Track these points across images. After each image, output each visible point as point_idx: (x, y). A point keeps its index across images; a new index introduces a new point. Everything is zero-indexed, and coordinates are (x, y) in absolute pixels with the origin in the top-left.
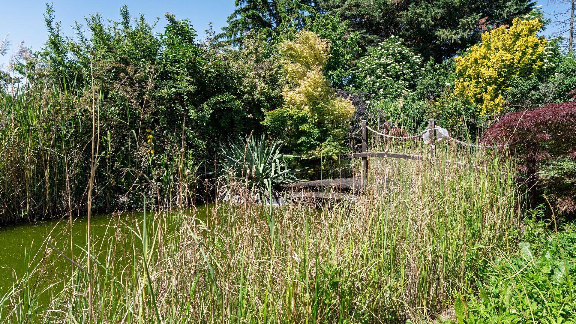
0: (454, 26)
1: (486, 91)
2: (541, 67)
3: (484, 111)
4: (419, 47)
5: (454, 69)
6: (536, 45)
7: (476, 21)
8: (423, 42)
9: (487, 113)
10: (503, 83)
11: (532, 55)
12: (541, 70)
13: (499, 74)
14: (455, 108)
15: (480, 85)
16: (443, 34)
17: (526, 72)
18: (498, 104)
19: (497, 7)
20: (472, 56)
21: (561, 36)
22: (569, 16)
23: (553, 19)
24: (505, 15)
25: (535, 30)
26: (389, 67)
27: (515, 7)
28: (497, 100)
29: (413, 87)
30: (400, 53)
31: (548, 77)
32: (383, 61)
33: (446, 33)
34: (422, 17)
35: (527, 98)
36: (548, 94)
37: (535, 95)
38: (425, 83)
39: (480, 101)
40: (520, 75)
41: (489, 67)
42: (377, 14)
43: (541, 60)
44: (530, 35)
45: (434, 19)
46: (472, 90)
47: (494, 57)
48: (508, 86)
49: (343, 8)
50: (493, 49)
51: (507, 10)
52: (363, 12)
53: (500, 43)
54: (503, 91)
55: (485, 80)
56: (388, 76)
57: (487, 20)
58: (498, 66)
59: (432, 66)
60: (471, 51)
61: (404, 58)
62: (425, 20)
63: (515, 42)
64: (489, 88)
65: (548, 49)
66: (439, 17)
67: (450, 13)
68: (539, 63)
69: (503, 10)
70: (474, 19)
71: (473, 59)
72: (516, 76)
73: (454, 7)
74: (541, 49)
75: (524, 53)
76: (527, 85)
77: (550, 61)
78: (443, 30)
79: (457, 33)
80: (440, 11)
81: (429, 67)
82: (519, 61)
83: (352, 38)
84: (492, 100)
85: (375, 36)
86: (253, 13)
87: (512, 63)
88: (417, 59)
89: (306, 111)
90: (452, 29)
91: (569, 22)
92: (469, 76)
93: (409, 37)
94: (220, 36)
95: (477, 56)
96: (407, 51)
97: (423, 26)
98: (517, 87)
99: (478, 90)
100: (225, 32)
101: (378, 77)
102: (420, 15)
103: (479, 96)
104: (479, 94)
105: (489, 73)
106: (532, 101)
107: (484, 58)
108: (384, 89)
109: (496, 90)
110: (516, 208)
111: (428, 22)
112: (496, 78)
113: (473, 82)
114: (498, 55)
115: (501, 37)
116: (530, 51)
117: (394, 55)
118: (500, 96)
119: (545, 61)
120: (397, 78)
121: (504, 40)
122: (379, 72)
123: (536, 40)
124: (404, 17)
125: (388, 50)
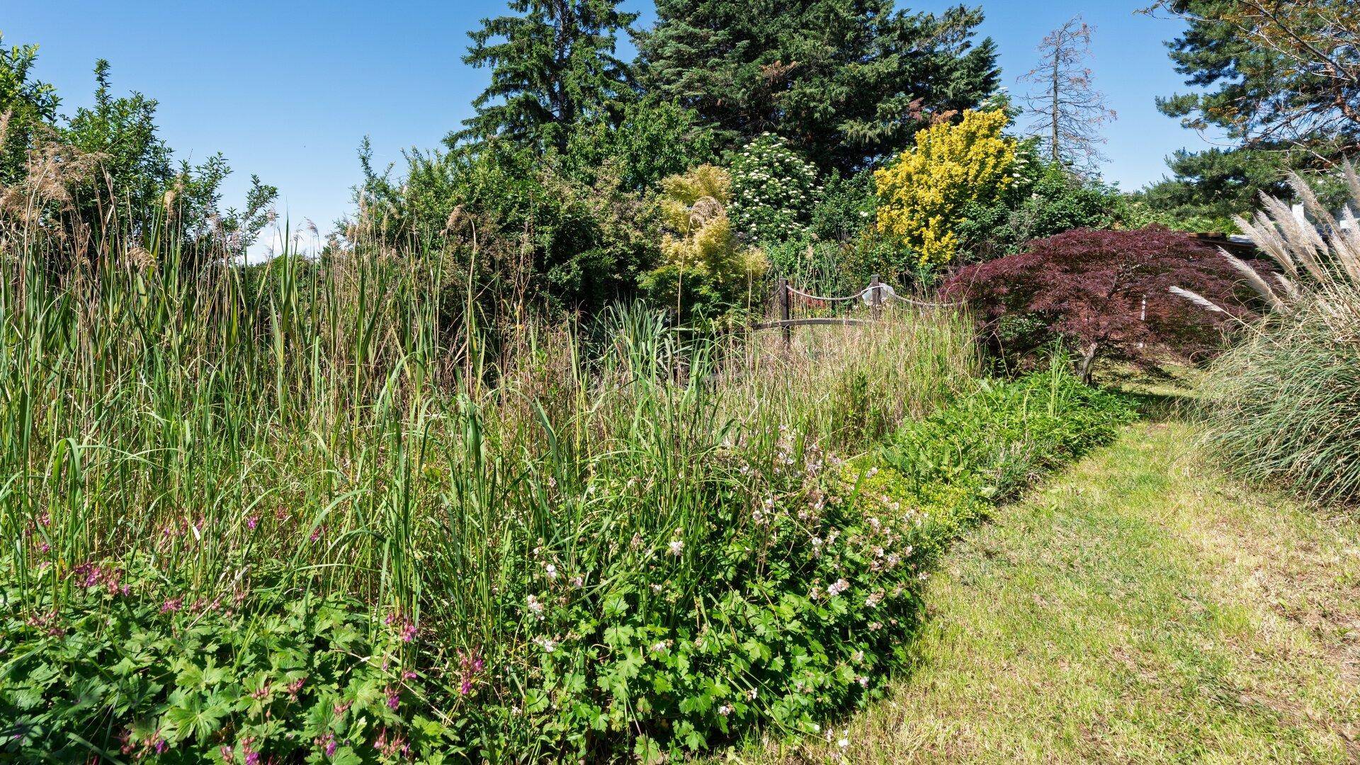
0: (868, 115)
1: (927, 225)
2: (1009, 185)
3: (926, 257)
4: (810, 149)
5: (874, 190)
6: (1001, 152)
7: (904, 108)
8: (817, 141)
9: (930, 261)
10: (953, 212)
11: (995, 167)
12: (1010, 190)
13: (946, 198)
14: (884, 255)
15: (917, 216)
16: (851, 128)
17: (987, 195)
18: (947, 246)
19: (937, 81)
20: (903, 169)
21: (1039, 133)
22: (1050, 101)
23: (1025, 107)
24: (950, 94)
25: (997, 128)
26: (764, 186)
27: (966, 80)
28: (945, 240)
29: (805, 219)
30: (781, 161)
31: (1021, 200)
32: (753, 175)
33: (856, 128)
34: (814, 100)
35: (991, 236)
36: (1022, 228)
37: (1002, 230)
38: (827, 212)
39: (918, 241)
40: (978, 200)
41: (929, 188)
42: (739, 96)
43: (1010, 175)
44: (992, 135)
45: (835, 103)
46: (904, 223)
47: (937, 172)
48: (960, 217)
49: (678, 84)
50: (935, 157)
51: (953, 85)
52: (716, 93)
53: (945, 149)
54: (954, 224)
55: (924, 208)
56: (763, 201)
57: (922, 104)
58: (944, 185)
59: (837, 183)
60: (899, 161)
61: (788, 169)
62: (821, 107)
63: (968, 146)
64: (932, 221)
65: (1020, 156)
66: (842, 98)
67: (861, 94)
68: (1006, 180)
69: (947, 86)
70: (901, 102)
71: (904, 174)
72: (972, 201)
73: (868, 84)
74: (1009, 157)
75: (983, 164)
76: (990, 214)
77: (1023, 174)
78: (851, 122)
79: (873, 127)
80: (845, 89)
81: (830, 186)
82: (976, 177)
83: (703, 141)
84: (938, 239)
85: (735, 132)
86: (527, 97)
87: (965, 180)
88: (809, 170)
89: (701, 268)
90: (866, 120)
91: (1051, 111)
92: (899, 201)
93: (793, 132)
94: (462, 135)
95: (911, 169)
96: (793, 158)
97: (817, 115)
98: (974, 218)
99: (914, 224)
100: (468, 127)
101: (746, 203)
102: (812, 97)
103: (916, 233)
104: (917, 229)
105: (931, 196)
106: (998, 240)
107: (923, 171)
108: (758, 224)
109: (943, 223)
110: (976, 358)
111: (825, 109)
112: (942, 205)
113: (906, 210)
114: (943, 168)
115: (947, 139)
116: (991, 161)
117: (771, 165)
118: (950, 234)
119: (1016, 175)
120: (778, 204)
121: (951, 144)
122: (748, 194)
123: (999, 143)
124: (784, 101)
125: (760, 158)
